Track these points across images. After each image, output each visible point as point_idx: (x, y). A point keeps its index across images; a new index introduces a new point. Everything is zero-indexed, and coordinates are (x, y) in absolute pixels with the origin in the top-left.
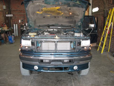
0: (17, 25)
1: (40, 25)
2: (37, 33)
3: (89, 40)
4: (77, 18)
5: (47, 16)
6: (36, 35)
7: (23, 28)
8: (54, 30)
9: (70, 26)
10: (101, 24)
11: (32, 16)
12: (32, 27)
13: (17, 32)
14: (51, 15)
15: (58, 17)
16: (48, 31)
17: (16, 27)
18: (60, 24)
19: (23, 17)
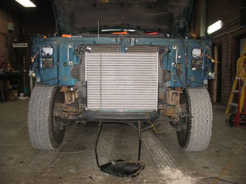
1: (84, 28)
5: (103, 1)
15: (130, 5)
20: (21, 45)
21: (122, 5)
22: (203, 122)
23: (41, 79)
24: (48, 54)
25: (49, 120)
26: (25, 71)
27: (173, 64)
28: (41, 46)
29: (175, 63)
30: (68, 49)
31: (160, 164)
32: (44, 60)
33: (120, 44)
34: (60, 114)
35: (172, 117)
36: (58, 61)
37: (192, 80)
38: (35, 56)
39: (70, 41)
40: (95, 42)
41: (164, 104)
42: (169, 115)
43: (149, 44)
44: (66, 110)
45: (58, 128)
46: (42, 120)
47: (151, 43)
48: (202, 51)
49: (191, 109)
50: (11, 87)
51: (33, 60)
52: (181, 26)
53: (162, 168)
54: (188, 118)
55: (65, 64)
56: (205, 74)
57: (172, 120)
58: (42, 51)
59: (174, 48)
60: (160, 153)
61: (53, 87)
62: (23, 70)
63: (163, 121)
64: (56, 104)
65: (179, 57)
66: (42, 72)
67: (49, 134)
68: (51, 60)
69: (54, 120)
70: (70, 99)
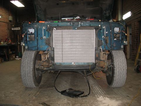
5: (62, 2)
10: (136, 32)
15: (78, 3)
20: (16, 29)
21: (73, 4)
22: (121, 70)
23: (28, 47)
24: (32, 33)
25: (33, 70)
26: (19, 43)
27: (103, 36)
28: (28, 28)
29: (104, 36)
30: (43, 30)
31: (96, 95)
32: (29, 36)
33: (73, 26)
34: (39, 67)
35: (103, 68)
36: (37, 36)
37: (114, 46)
38: (24, 34)
39: (44, 25)
40: (58, 25)
41: (98, 60)
42: (102, 66)
43: (89, 25)
44: (43, 64)
45: (38, 75)
46: (29, 70)
47: (90, 25)
48: (120, 29)
49: (114, 63)
50: (11, 52)
51: (23, 36)
52: (107, 15)
53: (98, 97)
54: (113, 68)
55: (41, 38)
56: (122, 42)
57: (103, 69)
58: (28, 31)
59: (103, 28)
60: (96, 88)
61: (35, 52)
62: (18, 42)
63: (98, 70)
64: (37, 61)
65: (107, 32)
66: (28, 43)
67: (33, 78)
68: (33, 36)
69: (36, 70)
70: (44, 58)
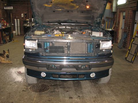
0: (18, 20)
1: (49, 22)
2: (45, 31)
3: (111, 41)
4: (96, 13)
5: (58, 10)
6: (43, 34)
7: (26, 24)
8: (67, 28)
9: (87, 22)
10: (130, 20)
11: (39, 10)
12: (39, 23)
13: (19, 29)
14: (64, 9)
15: (72, 11)
16: (58, 28)
17: (17, 23)
18: (74, 20)
19: (27, 11)
20: (9, 8)
21: (68, 11)
